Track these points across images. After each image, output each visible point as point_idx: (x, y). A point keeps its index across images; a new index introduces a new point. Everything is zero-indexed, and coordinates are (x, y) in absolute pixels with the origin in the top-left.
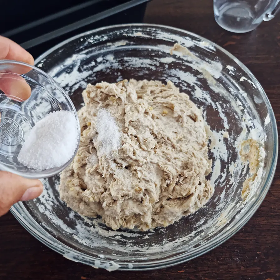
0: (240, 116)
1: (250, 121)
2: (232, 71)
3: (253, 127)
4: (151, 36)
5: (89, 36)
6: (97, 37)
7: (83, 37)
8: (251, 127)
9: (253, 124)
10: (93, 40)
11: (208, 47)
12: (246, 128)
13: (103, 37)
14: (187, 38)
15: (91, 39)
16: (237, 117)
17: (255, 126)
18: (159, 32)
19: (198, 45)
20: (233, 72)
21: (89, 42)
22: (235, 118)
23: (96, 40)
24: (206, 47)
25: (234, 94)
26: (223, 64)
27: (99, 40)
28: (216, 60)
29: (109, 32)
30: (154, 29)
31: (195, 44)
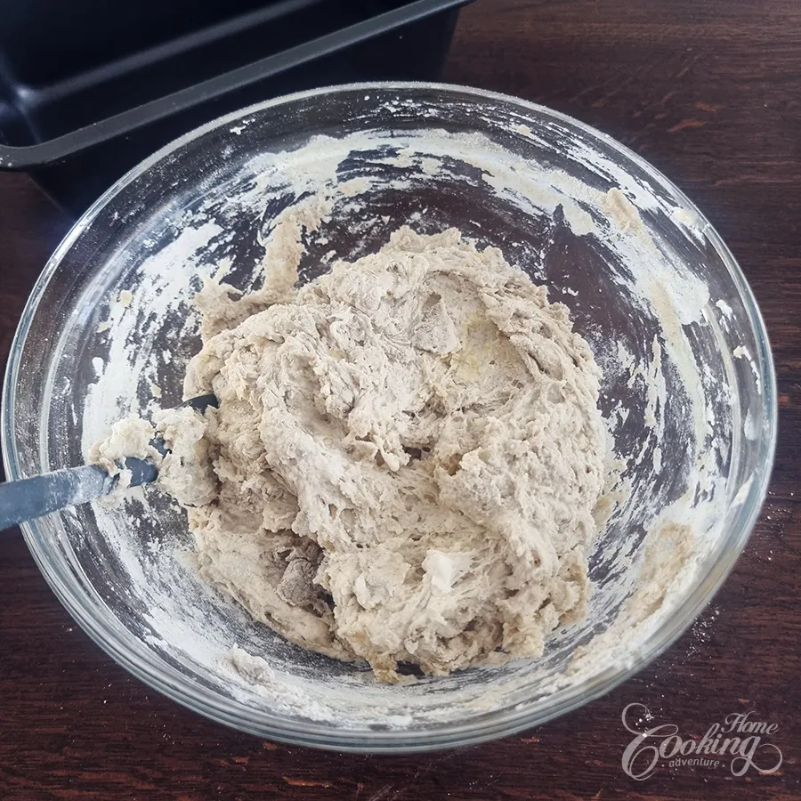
0: (697, 452)
1: (711, 478)
2: (726, 317)
3: (709, 498)
4: (555, 144)
5: (389, 95)
6: (410, 103)
7: (372, 92)
8: (705, 494)
9: (713, 491)
10: (395, 107)
11: (689, 228)
12: (695, 491)
13: (425, 107)
14: (645, 183)
15: (391, 103)
16: (689, 450)
17: (715, 496)
18: (576, 141)
19: (666, 213)
20: (728, 323)
21: (384, 110)
22: (685, 450)
23: (405, 110)
24: (686, 228)
25: (709, 385)
26: (711, 291)
27: (414, 111)
28: (698, 272)
29: (446, 101)
30: (566, 130)
31: (661, 208)
